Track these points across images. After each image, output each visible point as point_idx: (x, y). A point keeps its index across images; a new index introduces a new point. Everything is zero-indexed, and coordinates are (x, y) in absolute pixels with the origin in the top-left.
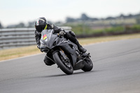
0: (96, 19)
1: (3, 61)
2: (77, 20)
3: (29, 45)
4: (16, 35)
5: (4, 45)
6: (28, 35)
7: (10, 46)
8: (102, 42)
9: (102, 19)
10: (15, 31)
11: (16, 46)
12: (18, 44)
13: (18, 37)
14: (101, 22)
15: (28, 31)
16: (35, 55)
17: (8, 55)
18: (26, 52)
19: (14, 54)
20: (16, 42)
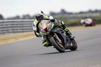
0: (71, 13)
1: (4, 43)
2: (58, 14)
3: (23, 32)
4: (14, 25)
5: (5, 31)
6: (23, 24)
7: (9, 33)
8: (76, 30)
9: (76, 13)
10: (13, 22)
11: (14, 32)
12: (15, 31)
13: (15, 26)
14: (75, 15)
15: (22, 22)
16: (27, 39)
17: (8, 39)
18: (21, 37)
19: (12, 38)
20: (14, 30)
